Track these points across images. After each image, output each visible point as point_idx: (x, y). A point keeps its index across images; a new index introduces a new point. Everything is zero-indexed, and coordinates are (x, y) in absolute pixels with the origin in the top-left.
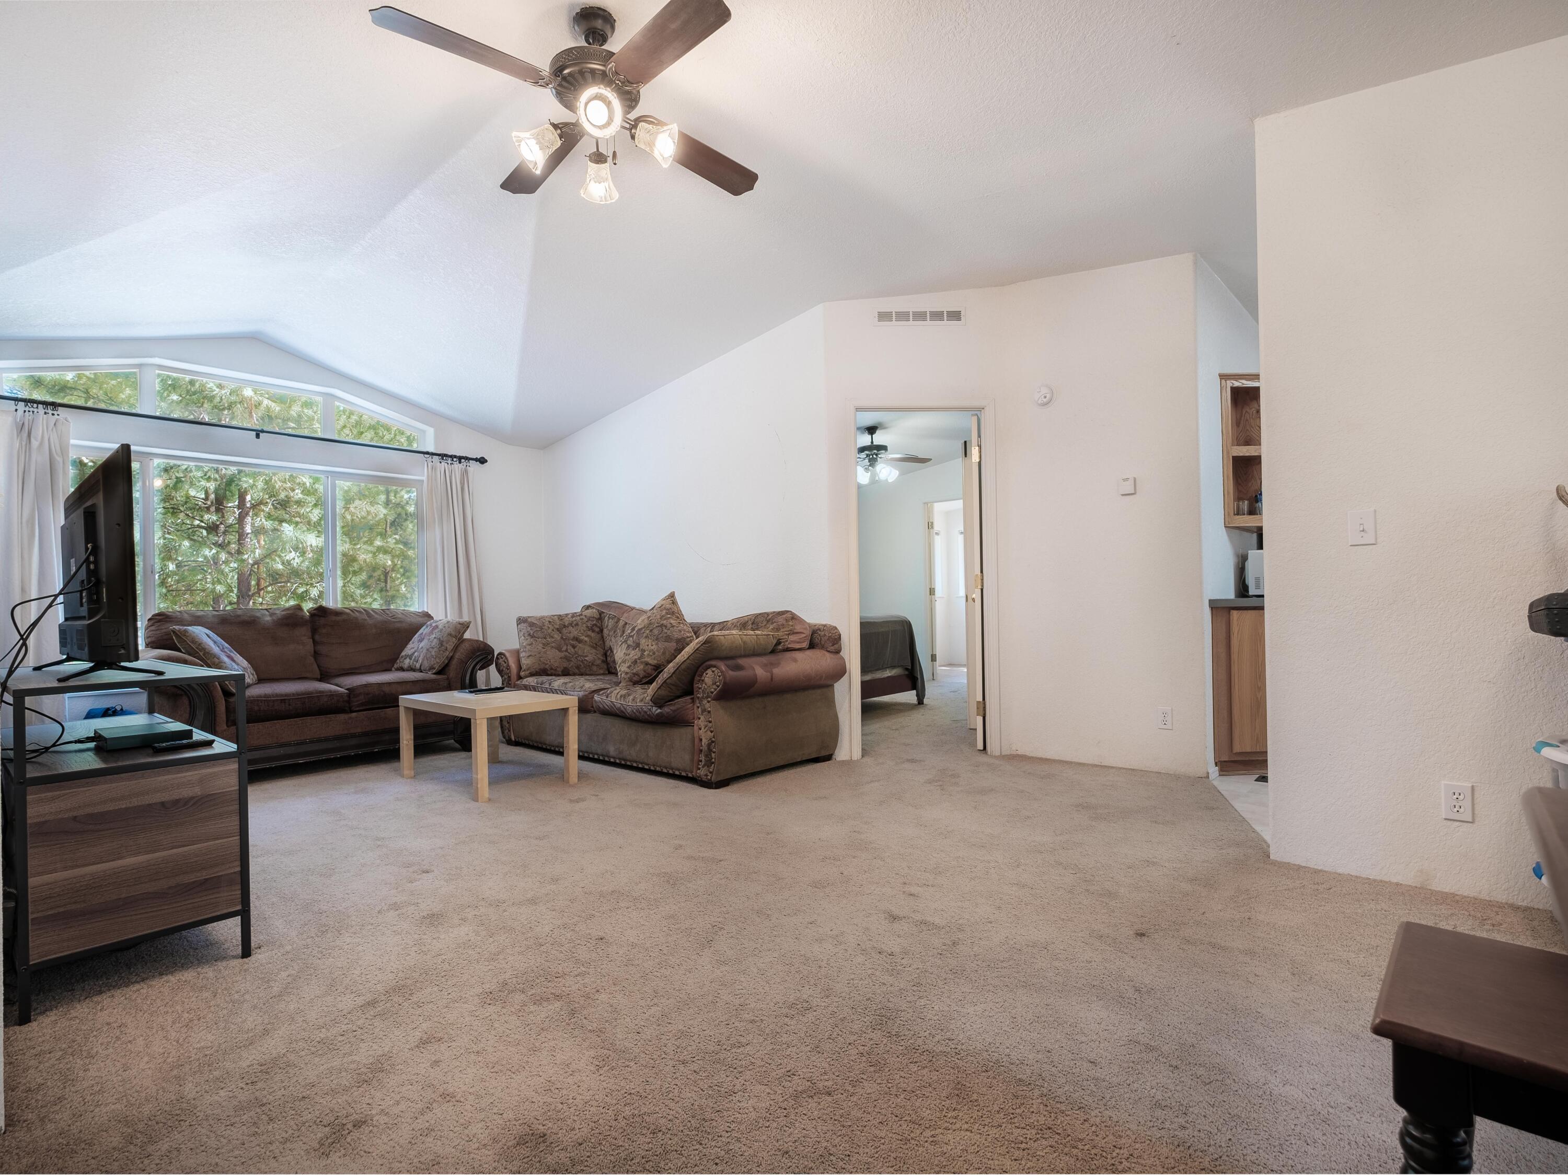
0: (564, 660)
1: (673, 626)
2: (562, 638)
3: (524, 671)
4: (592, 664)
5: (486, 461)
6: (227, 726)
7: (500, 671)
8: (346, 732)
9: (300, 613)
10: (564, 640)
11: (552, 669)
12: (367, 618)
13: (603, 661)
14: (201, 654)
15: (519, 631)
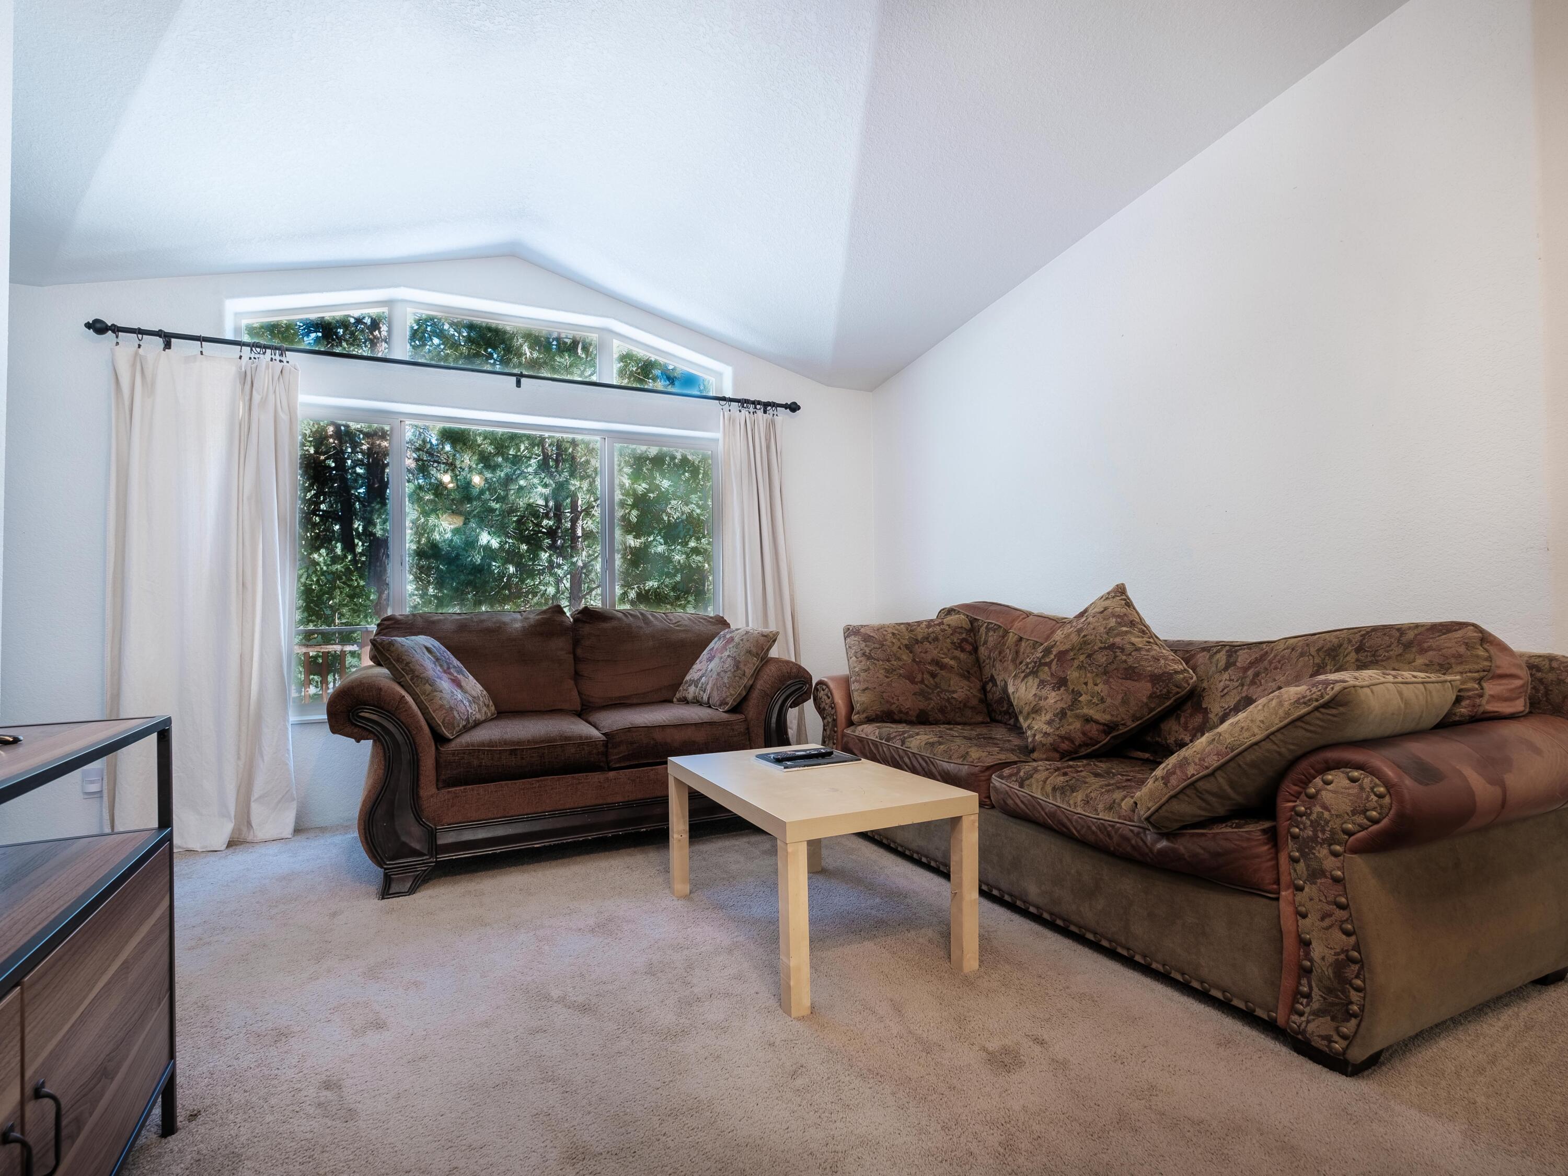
0: (920, 698)
1: (1138, 650)
2: (914, 660)
3: (858, 713)
4: (965, 705)
5: (799, 408)
6: (438, 789)
7: (820, 710)
8: (601, 802)
9: (558, 618)
10: (918, 663)
11: (900, 712)
12: (643, 625)
13: (981, 701)
14: (408, 678)
15: (848, 648)
